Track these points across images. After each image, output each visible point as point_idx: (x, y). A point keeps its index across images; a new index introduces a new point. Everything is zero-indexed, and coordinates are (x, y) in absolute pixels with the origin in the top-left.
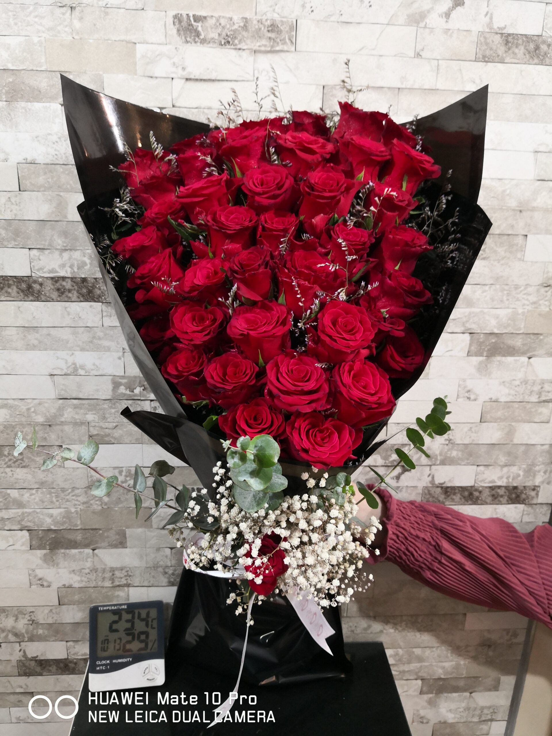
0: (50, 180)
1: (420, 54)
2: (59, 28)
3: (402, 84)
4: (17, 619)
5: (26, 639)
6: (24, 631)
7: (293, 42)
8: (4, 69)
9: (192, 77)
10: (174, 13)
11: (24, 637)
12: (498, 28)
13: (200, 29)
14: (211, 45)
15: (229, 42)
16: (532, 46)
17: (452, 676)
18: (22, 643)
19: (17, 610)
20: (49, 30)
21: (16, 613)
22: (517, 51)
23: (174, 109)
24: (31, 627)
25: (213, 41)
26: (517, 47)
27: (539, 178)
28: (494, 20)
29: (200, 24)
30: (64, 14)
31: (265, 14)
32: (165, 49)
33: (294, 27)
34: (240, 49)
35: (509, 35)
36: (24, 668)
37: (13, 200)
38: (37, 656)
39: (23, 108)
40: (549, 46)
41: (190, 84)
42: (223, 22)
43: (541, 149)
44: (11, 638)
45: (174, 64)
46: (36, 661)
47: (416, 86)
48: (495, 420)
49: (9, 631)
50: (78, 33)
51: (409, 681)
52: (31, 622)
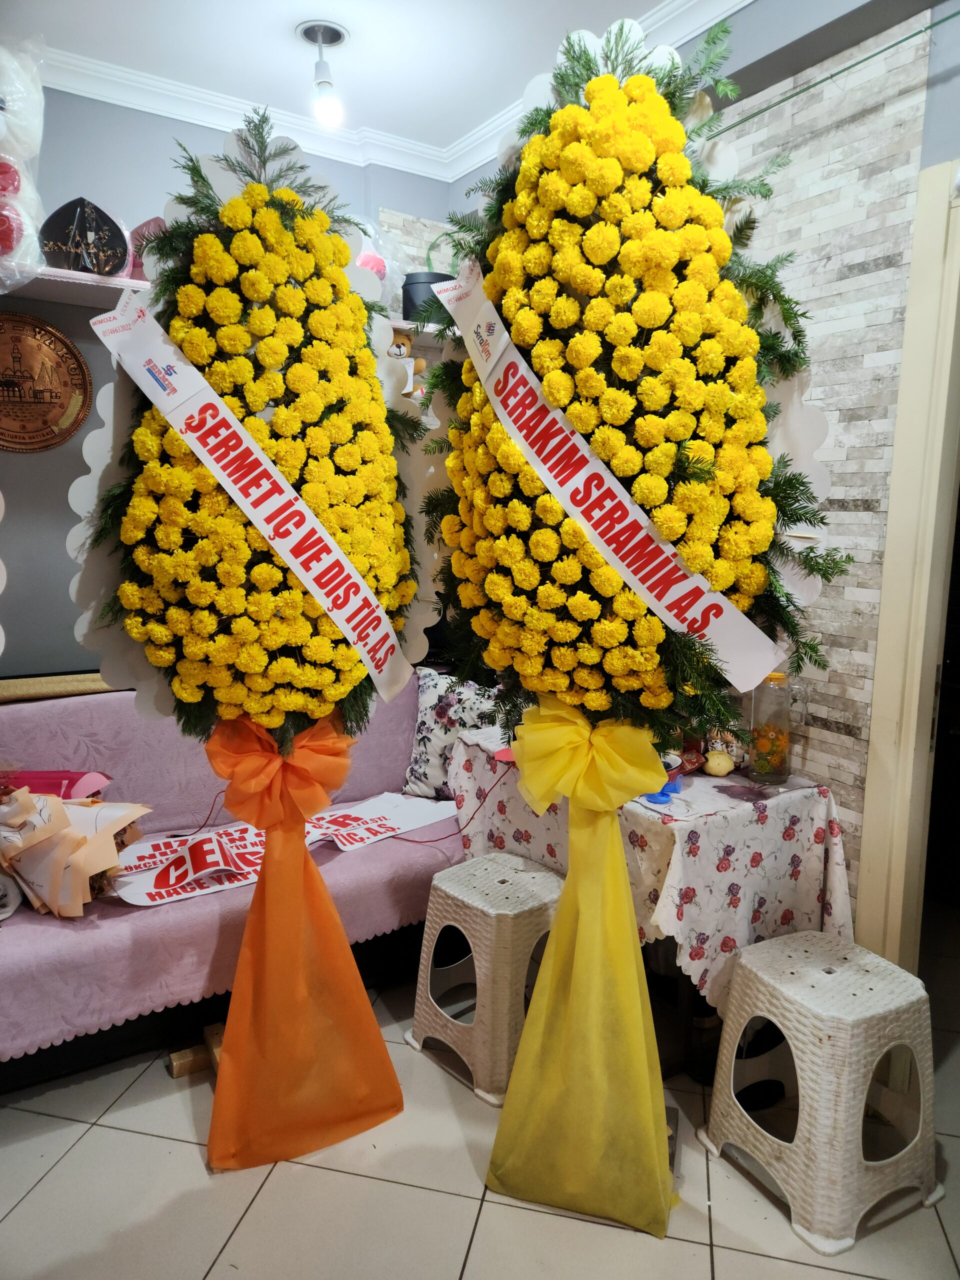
48: (854, 459)
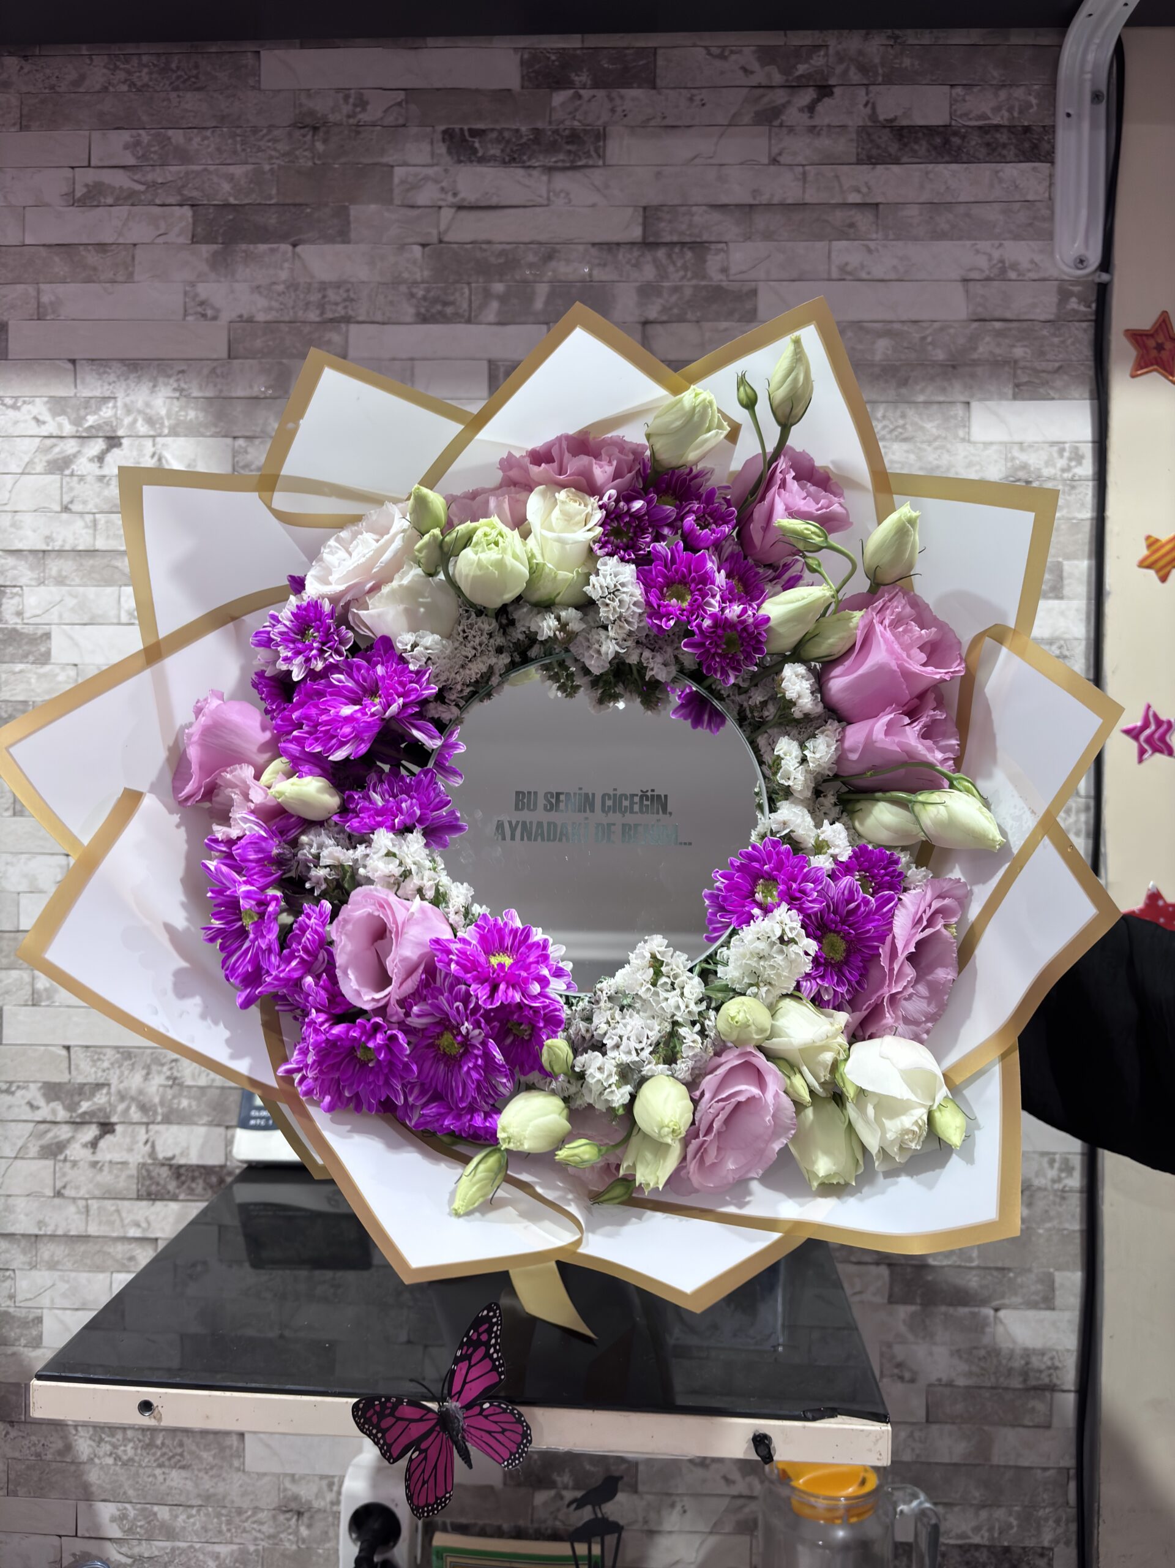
0: (271, 343)
1: (779, 158)
2: (297, 153)
3: (754, 198)
4: (148, 1074)
5: (159, 1118)
6: (157, 1100)
7: (601, 156)
8: (224, 205)
9: (466, 204)
10: (443, 128)
11: (155, 1113)
12: (886, 120)
13: (477, 145)
14: (492, 164)
15: (514, 159)
16: (938, 140)
17: (949, 1263)
18: (151, 1127)
19: (152, 1054)
20: (284, 155)
21: (149, 1061)
22: (916, 147)
23: (443, 245)
24: (170, 1093)
25: (493, 158)
26: (916, 143)
27: (975, 318)
28: (879, 110)
29: (476, 140)
30: (304, 136)
31: (562, 122)
32: (430, 171)
33: (601, 136)
34: (529, 167)
35: (902, 128)
36: (148, 1183)
37: (219, 371)
38: (173, 1157)
39: (245, 251)
40: (963, 137)
41: (463, 214)
42: (507, 135)
43: (975, 275)
44: (135, 1114)
45: (442, 189)
46: (171, 1166)
47: (775, 201)
49: (133, 1099)
50: (319, 159)
51: (863, 1268)
52: (170, 1083)
